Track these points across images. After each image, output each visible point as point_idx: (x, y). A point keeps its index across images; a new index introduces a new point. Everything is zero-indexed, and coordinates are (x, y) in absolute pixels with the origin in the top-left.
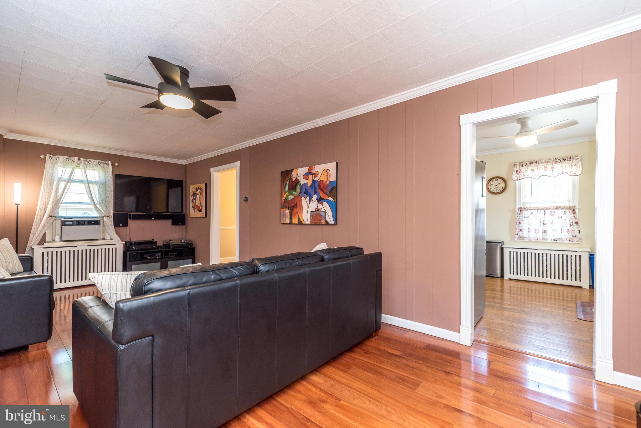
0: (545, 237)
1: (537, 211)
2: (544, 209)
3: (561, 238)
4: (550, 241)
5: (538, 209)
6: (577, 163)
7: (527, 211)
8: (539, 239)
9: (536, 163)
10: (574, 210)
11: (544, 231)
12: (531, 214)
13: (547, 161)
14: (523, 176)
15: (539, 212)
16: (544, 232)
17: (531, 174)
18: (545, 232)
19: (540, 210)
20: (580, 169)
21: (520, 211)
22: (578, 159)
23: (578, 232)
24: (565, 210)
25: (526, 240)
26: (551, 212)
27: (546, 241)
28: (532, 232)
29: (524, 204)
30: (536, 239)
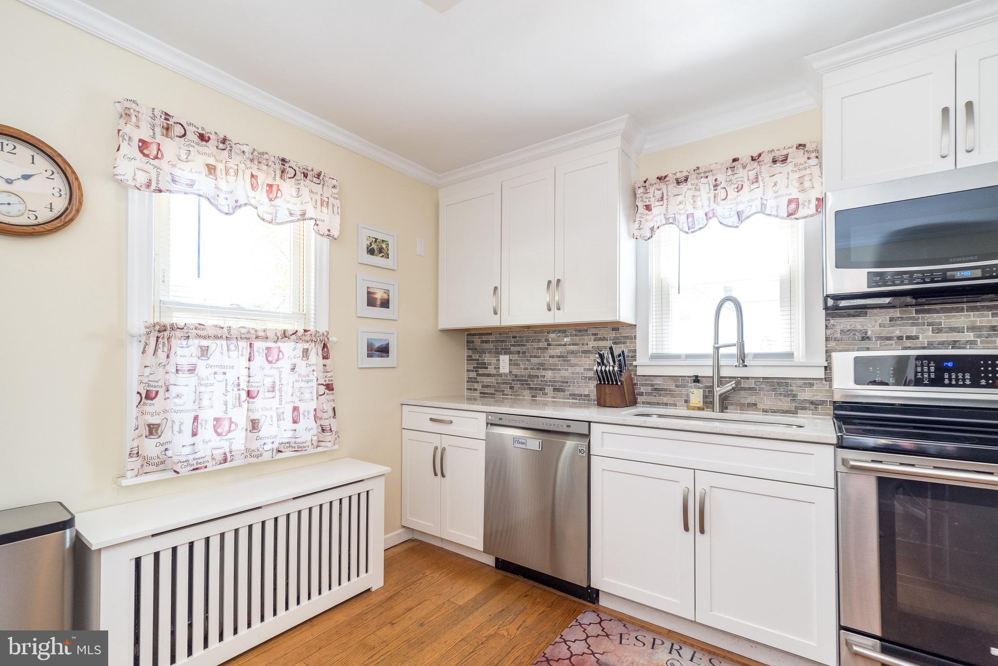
0: (256, 445)
1: (224, 342)
2: (248, 339)
3: (292, 440)
4: (267, 456)
5: (226, 336)
6: (331, 200)
7: (184, 342)
8: (229, 459)
9: (221, 146)
10: (325, 346)
11: (252, 421)
12: (203, 355)
13: (257, 158)
14: (169, 178)
15: (232, 347)
16: (250, 427)
17: (205, 184)
18: (254, 428)
19: (235, 342)
20: (337, 219)
21: (158, 338)
22: (334, 187)
23: (332, 414)
24: (306, 346)
25: (184, 471)
26: (268, 349)
27: (260, 459)
28: (206, 432)
29: (163, 306)
30: (220, 458)
